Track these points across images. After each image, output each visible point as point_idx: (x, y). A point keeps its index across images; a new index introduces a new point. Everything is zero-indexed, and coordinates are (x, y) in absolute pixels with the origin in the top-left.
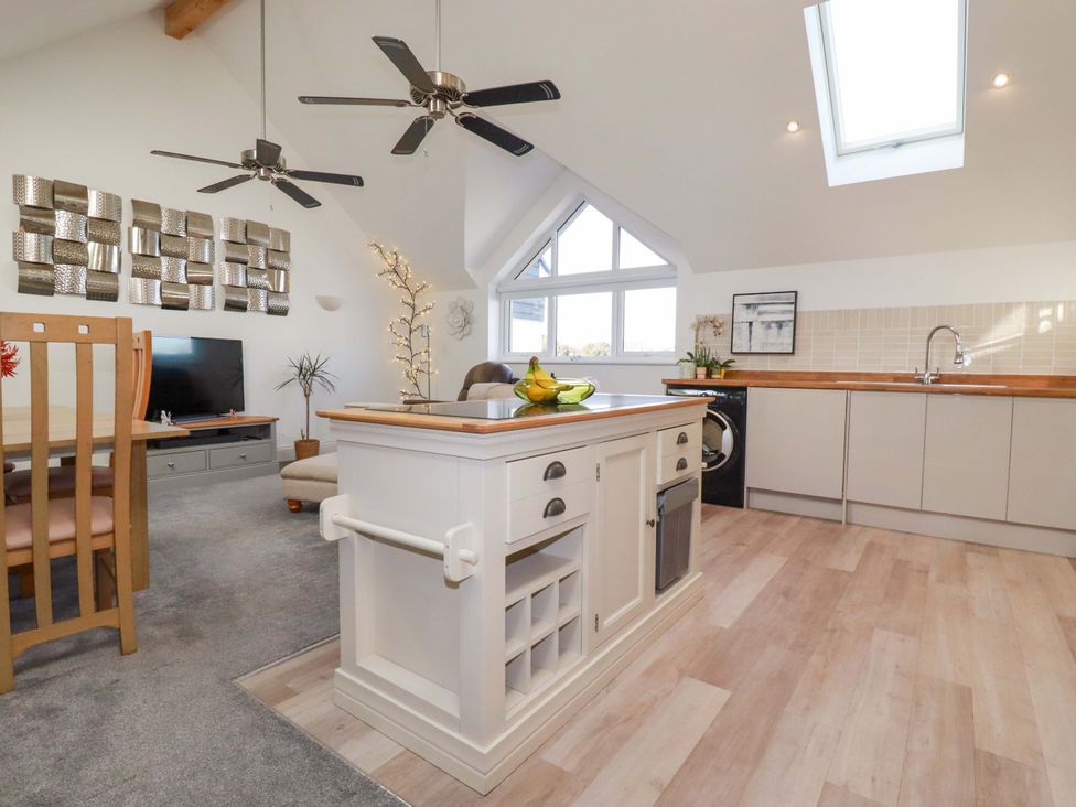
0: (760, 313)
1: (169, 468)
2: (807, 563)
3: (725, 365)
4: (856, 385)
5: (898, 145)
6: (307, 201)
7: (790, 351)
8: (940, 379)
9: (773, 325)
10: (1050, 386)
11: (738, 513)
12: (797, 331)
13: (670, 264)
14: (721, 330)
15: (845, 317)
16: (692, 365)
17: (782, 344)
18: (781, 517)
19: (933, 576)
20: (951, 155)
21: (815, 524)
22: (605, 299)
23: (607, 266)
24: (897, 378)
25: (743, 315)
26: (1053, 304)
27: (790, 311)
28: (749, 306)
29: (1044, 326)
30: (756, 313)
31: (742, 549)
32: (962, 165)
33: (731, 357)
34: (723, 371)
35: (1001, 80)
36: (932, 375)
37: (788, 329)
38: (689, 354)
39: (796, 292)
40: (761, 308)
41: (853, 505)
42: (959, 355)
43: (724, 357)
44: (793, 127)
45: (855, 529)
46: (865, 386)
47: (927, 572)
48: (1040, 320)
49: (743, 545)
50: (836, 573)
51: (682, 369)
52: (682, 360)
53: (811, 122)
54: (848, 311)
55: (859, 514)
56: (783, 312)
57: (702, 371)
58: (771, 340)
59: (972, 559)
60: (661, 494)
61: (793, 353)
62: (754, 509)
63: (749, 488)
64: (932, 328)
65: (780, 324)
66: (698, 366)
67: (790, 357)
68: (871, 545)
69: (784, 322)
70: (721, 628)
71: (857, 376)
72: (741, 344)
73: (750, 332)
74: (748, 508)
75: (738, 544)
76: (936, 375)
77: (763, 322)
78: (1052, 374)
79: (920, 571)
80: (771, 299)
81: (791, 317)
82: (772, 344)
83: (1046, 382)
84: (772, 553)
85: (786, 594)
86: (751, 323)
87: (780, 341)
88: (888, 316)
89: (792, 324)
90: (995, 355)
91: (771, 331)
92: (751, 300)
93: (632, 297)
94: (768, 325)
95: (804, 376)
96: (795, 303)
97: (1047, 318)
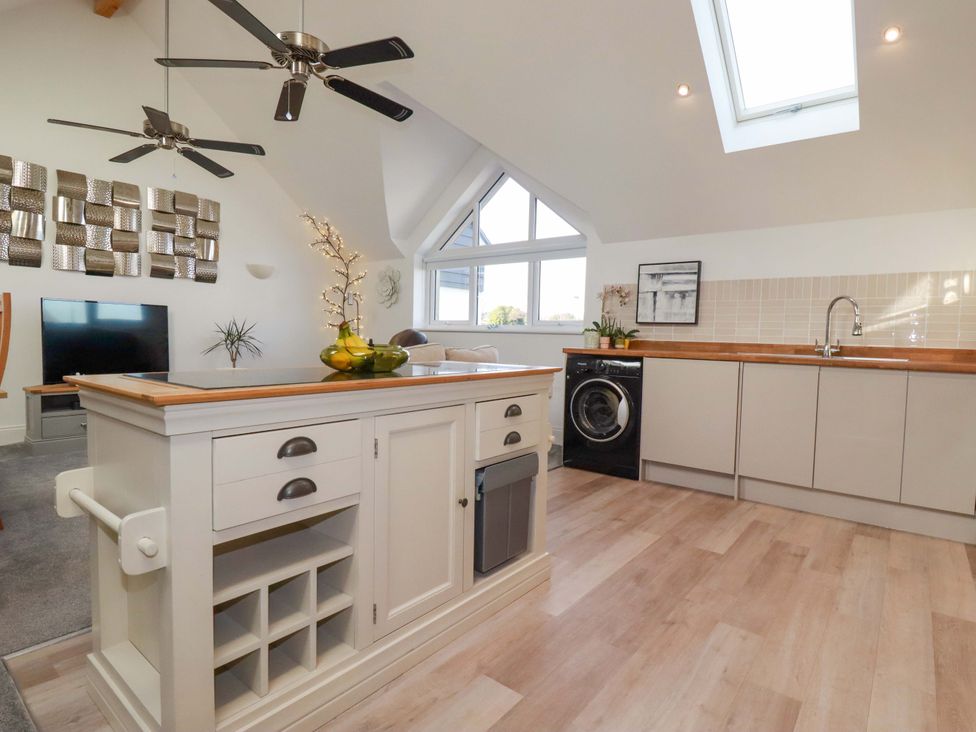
0: (664, 283)
1: (82, 429)
2: (677, 542)
3: (629, 335)
4: (748, 357)
5: (797, 109)
6: (220, 171)
7: (693, 321)
8: (842, 351)
9: (677, 295)
10: (954, 360)
11: (630, 485)
12: (701, 301)
13: (582, 234)
14: (627, 300)
15: (748, 287)
16: (595, 335)
17: (685, 314)
18: (672, 491)
19: (808, 561)
20: (847, 119)
21: (704, 498)
22: (522, 269)
23: (525, 237)
24: (798, 350)
25: (648, 285)
26: (959, 275)
27: (694, 281)
28: (653, 276)
29: (950, 298)
30: (660, 283)
31: (616, 525)
32: (858, 128)
33: (636, 327)
34: (627, 341)
35: (892, 35)
36: (832, 347)
37: (691, 300)
38: (596, 324)
39: (699, 262)
40: (666, 278)
41: (747, 481)
42: (858, 327)
43: (628, 326)
44: (683, 91)
45: (745, 506)
46: (757, 358)
47: (803, 556)
48: (945, 291)
49: (621, 520)
50: (704, 554)
51: (586, 339)
52: (586, 330)
53: (701, 86)
54: (750, 282)
55: (752, 490)
56: (687, 282)
57: (605, 341)
58: (675, 309)
59: (859, 542)
60: (479, 471)
61: (696, 323)
62: (650, 482)
63: (645, 461)
64: (833, 299)
65: (683, 294)
66: (602, 336)
67: (693, 328)
68: (755, 525)
69: (687, 292)
70: (550, 616)
71: (759, 347)
72: (646, 315)
73: (655, 303)
74: (644, 480)
75: (615, 519)
76: (836, 348)
77: (667, 292)
78: (958, 348)
79: (796, 555)
80: (675, 269)
81: (694, 287)
82: (675, 314)
83: (951, 356)
84: (646, 530)
85: (639, 578)
86: (655, 293)
87: (683, 311)
88: (790, 286)
89: (695, 294)
90: (897, 327)
91: (674, 301)
92: (656, 270)
93: (548, 267)
94: (671, 294)
95: (707, 347)
96: (699, 273)
97: (952, 289)
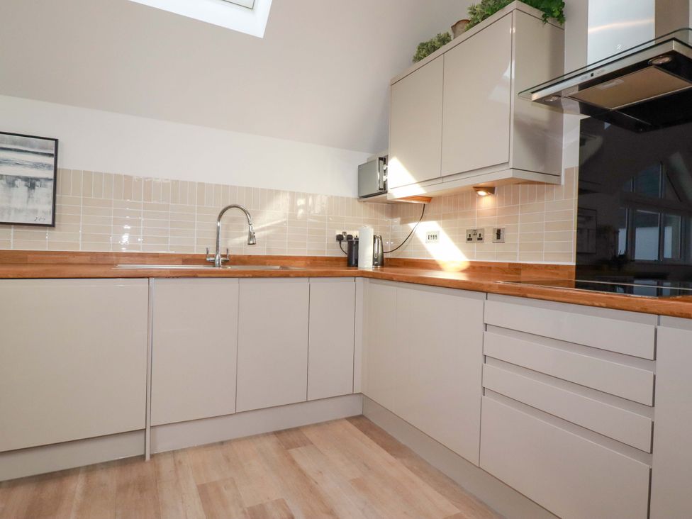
7: (50, 223)
8: (231, 260)
9: (18, 182)
10: (307, 266)
12: (59, 196)
17: (35, 211)
24: (186, 260)
26: (306, 196)
27: (49, 166)
32: (262, 36)
36: (223, 256)
37: (44, 192)
39: (56, 141)
41: (159, 430)
42: (251, 236)
46: (172, 272)
48: (298, 208)
55: (165, 439)
61: (53, 225)
64: (222, 208)
65: (31, 183)
67: (48, 232)
69: (37, 179)
76: (226, 256)
78: (307, 255)
80: (15, 143)
81: (50, 174)
82: (18, 211)
87: (31, 206)
89: (51, 184)
91: (14, 190)
95: (72, 260)
96: (56, 156)
97: (303, 207)
